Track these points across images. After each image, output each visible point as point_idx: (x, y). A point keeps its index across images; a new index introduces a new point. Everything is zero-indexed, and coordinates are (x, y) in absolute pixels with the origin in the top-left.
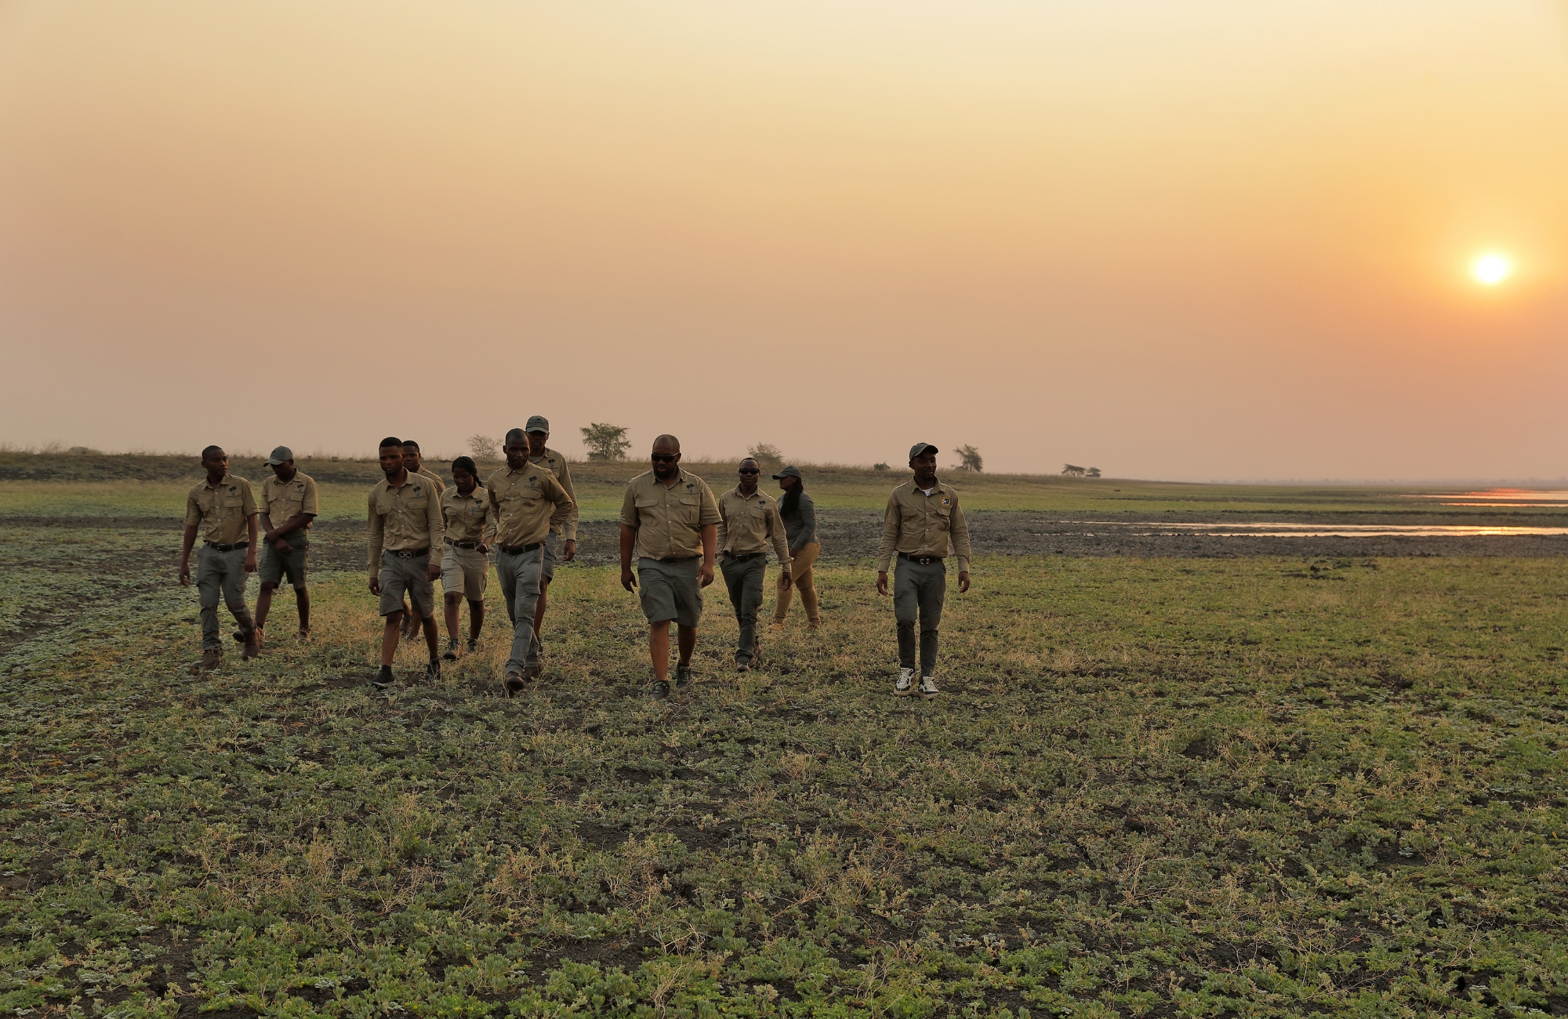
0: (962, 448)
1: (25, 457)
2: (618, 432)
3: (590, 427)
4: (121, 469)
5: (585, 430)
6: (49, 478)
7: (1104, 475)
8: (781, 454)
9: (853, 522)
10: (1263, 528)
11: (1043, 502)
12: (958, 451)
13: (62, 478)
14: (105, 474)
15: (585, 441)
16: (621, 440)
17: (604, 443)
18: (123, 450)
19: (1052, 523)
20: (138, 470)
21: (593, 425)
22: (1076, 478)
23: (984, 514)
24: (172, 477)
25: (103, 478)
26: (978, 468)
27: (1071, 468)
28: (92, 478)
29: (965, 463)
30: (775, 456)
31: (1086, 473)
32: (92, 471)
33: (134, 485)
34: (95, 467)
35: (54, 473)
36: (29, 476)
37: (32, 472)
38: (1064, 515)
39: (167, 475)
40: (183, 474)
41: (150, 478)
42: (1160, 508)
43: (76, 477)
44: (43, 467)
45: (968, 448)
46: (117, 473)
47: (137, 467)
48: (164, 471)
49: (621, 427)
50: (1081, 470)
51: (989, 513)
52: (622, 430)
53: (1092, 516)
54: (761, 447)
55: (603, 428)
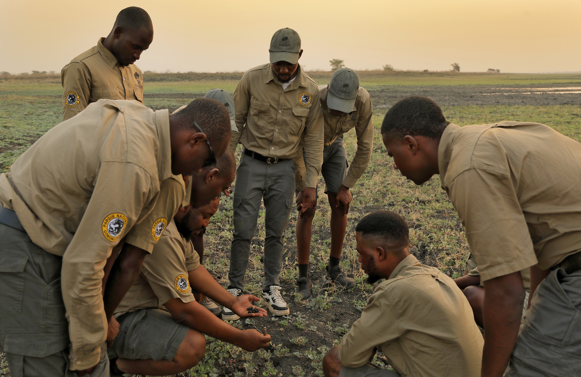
0: (453, 64)
1: (158, 75)
2: (341, 62)
3: (332, 60)
4: (184, 78)
5: (331, 61)
6: (163, 81)
7: (501, 72)
8: (393, 67)
9: (414, 90)
10: (563, 91)
11: (483, 82)
12: (452, 65)
13: (167, 81)
14: (179, 79)
15: (331, 65)
16: (342, 64)
17: (336, 65)
18: (186, 72)
19: (488, 89)
20: (189, 78)
21: (334, 60)
22: (493, 73)
23: (462, 86)
24: (199, 79)
25: (178, 81)
26: (459, 70)
27: (490, 70)
28: (176, 80)
29: (454, 69)
30: (391, 68)
31: (495, 71)
32: (176, 79)
33: (187, 82)
34: (177, 77)
35: (165, 79)
36: (158, 80)
37: (159, 79)
38: (492, 86)
39: (197, 79)
40: (202, 78)
41: (192, 80)
42: (528, 82)
43: (171, 80)
44: (162, 78)
45: (455, 64)
46: (183, 79)
47: (189, 77)
48: (197, 78)
49: (342, 60)
50: (493, 70)
51: (464, 86)
52: (342, 61)
53: (503, 86)
54: (387, 65)
55: (336, 61)
